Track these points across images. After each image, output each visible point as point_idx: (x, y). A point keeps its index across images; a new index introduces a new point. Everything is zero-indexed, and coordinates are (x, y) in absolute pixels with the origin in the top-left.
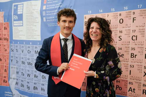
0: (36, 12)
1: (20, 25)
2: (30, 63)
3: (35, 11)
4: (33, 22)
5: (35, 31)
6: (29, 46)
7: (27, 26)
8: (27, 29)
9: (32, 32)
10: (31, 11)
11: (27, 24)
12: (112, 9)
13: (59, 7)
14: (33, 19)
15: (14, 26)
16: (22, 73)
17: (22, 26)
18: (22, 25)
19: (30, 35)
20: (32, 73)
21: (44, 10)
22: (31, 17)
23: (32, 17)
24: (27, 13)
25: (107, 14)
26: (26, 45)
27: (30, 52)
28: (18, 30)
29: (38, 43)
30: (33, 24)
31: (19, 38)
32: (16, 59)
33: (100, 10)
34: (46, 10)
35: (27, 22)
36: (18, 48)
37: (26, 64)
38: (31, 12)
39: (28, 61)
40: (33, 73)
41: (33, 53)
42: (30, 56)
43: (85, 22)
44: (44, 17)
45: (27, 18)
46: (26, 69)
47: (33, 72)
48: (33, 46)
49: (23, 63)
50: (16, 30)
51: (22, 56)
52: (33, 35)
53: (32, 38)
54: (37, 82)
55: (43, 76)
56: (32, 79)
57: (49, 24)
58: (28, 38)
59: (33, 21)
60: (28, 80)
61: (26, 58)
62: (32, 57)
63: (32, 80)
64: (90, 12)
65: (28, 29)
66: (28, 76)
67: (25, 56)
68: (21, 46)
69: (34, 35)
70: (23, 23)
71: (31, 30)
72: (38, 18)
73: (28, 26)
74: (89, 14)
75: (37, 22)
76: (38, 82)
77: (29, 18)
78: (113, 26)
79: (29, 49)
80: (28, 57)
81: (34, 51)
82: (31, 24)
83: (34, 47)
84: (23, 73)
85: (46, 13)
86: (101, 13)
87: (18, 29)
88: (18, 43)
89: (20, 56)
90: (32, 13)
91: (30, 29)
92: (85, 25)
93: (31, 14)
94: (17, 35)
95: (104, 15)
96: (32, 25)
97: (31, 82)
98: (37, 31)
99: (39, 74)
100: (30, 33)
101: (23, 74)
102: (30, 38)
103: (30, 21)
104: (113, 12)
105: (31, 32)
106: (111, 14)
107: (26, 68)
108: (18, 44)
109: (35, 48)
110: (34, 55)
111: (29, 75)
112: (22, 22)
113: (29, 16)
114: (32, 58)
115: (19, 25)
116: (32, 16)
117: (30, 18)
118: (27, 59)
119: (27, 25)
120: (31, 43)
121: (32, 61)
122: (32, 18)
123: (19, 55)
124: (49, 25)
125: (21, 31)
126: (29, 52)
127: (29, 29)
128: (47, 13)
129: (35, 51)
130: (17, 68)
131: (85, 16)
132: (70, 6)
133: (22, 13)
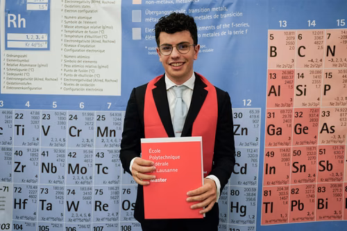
0: (104, 8)
1: (37, 47)
2: (78, 165)
3: (103, 5)
4: (90, 39)
5: (100, 67)
6: (74, 112)
7: (68, 50)
8: (68, 59)
9: (87, 69)
10: (85, 4)
11: (69, 43)
12: (338, 21)
13: (192, 3)
14: (92, 30)
15: (7, 48)
16: (43, 201)
17: (48, 49)
18: (46, 46)
19: (80, 81)
20: (84, 198)
21: (136, 7)
22: (82, 25)
23: (90, 25)
24: (68, 9)
25: (326, 31)
26: (62, 111)
27: (79, 131)
28: (28, 61)
29: (110, 104)
30: (93, 44)
31: (31, 89)
32: (15, 158)
33: (309, 21)
34: (142, 7)
35: (69, 39)
36: (26, 122)
37: (63, 170)
38: (87, 9)
39: (68, 160)
40: (88, 198)
41: (89, 133)
42: (78, 145)
43: (271, 47)
44: (136, 25)
45: (69, 25)
46: (62, 188)
47: (90, 193)
48: (92, 114)
49: (48, 168)
50: (16, 63)
51: (41, 148)
52: (90, 78)
53: (85, 87)
54: (106, 222)
55: (126, 203)
56: (88, 218)
57: (152, 47)
58: (73, 90)
59: (91, 35)
60: (70, 220)
61: (64, 151)
62: (87, 148)
63: (87, 220)
64: (283, 24)
65: (72, 59)
66: (69, 210)
67: (56, 145)
68: (38, 113)
69: (97, 78)
70: (48, 42)
71: (82, 64)
72: (111, 28)
73: (73, 51)
74: (282, 28)
75: (109, 39)
76: (109, 222)
77: (75, 25)
78: (339, 60)
79: (74, 123)
80: (68, 148)
81: (92, 128)
82: (85, 44)
83: (96, 115)
84: (45, 203)
85: (144, 16)
86: (312, 27)
87: (26, 59)
88: (28, 104)
89: (33, 147)
90: (87, 12)
91: (80, 59)
92: (271, 56)
93: (83, 14)
94: (22, 79)
95: (319, 33)
96: (86, 49)
97: (83, 227)
98: (107, 67)
99: (112, 198)
100: (78, 73)
101: (45, 206)
102: (79, 87)
103: (79, 34)
104: (340, 27)
105: (81, 69)
106: (336, 33)
107: (61, 183)
108: (27, 108)
109: (96, 118)
110: (92, 141)
111: (73, 206)
112: (46, 38)
113: (77, 20)
114: (85, 151)
115: (31, 47)
116: (90, 20)
117: (80, 25)
118: (67, 154)
119: (69, 48)
120: (82, 105)
121: (85, 161)
122: (87, 25)
123: (30, 144)
124: (151, 51)
125: (40, 66)
126: (74, 132)
127: (77, 59)
128: (148, 16)
129: (99, 128)
130: (18, 190)
131: (270, 32)
132: (226, 2)
133: (46, 8)
